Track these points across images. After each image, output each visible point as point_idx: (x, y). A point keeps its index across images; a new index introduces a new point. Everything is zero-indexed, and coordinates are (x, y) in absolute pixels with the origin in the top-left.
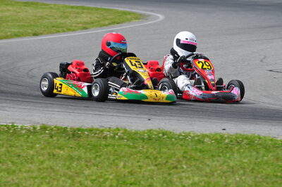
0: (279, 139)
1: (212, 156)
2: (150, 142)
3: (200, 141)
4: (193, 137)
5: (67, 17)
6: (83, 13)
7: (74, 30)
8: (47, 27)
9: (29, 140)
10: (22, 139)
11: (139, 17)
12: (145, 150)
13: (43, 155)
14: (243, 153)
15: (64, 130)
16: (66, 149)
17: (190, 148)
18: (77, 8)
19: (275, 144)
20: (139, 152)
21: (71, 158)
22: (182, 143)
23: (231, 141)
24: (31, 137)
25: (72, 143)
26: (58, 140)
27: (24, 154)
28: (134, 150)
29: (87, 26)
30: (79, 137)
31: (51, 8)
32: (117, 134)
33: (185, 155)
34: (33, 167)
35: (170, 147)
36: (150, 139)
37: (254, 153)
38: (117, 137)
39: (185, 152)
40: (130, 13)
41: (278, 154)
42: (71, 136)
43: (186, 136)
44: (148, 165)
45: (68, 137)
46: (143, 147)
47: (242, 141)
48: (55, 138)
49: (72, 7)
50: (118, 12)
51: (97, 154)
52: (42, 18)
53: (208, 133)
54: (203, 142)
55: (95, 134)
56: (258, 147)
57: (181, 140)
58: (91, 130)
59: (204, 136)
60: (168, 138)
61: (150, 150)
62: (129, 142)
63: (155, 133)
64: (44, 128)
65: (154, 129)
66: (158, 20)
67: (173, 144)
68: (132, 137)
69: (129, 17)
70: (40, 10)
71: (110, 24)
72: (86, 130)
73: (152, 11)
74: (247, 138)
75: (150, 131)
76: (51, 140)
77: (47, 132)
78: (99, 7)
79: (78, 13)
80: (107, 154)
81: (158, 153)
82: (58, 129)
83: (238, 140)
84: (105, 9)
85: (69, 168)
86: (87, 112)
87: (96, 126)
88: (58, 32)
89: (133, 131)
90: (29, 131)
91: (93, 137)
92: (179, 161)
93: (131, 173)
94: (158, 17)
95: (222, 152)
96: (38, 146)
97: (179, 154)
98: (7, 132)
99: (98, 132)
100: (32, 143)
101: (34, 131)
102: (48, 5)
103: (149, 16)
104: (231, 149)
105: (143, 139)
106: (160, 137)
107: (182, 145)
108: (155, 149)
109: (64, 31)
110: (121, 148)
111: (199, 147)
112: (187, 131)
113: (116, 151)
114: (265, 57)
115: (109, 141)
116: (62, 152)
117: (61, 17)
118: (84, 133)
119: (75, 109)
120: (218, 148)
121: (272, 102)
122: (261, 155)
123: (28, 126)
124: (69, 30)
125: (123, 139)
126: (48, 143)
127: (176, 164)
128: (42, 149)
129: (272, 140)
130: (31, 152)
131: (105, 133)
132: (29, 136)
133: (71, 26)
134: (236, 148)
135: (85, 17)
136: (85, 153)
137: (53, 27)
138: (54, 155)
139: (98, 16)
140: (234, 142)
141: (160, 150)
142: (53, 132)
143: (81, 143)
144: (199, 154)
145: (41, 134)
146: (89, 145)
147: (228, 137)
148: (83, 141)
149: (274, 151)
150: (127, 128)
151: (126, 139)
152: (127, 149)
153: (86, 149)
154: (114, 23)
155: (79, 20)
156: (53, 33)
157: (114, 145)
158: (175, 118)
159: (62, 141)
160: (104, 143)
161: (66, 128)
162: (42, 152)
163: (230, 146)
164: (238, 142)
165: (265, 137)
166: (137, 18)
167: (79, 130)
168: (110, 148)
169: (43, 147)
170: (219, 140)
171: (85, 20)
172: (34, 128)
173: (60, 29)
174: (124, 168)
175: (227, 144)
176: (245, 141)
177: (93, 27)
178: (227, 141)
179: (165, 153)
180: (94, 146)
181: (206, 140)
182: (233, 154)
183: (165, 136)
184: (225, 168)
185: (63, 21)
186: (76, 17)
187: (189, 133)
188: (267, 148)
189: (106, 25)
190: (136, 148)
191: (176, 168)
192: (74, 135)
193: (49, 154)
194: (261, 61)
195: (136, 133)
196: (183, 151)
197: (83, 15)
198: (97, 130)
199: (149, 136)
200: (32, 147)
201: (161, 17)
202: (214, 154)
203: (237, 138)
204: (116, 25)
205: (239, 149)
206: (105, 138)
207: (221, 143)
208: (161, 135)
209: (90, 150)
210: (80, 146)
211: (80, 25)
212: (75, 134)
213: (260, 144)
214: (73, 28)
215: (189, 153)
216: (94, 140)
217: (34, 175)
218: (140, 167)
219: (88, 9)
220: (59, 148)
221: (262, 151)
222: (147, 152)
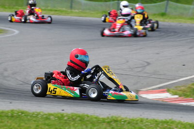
0: (101, 117)
2: (13, 118)
3: (47, 118)
4: (43, 115)
12: (9, 124)
14: (77, 126)
17: (40, 123)
19: (99, 120)
20: (5, 126)
23: (69, 118)
28: (1, 124)
33: (37, 128)
35: (26, 122)
36: (12, 116)
37: (85, 127)
39: (37, 126)
41: (100, 127)
43: (37, 115)
46: (8, 122)
47: (76, 118)
53: (52, 112)
54: (49, 119)
56: (88, 122)
57: (34, 117)
59: (50, 115)
60: (25, 116)
61: (13, 124)
63: (16, 112)
65: (15, 109)
66: (15, 34)
67: (29, 120)
73: (10, 27)
74: (79, 116)
75: (12, 111)
81: (19, 126)
94: (14, 32)
95: (62, 126)
97: (33, 127)
103: (7, 31)
104: (69, 124)
105: (7, 116)
106: (19, 115)
107: (35, 121)
108: (16, 124)
111: (47, 122)
112: (38, 111)
120: (60, 123)
129: (96, 118)
134: (72, 123)
140: (71, 119)
141: (20, 124)
144: (47, 127)
147: (67, 116)
149: (98, 126)
158: (29, 102)
163: (68, 121)
164: (73, 119)
165: (91, 116)
170: (60, 117)
175: (66, 120)
176: (78, 119)
178: (66, 118)
179: (23, 126)
181: (52, 117)
182: (70, 128)
183: (23, 115)
187: (40, 113)
188: (93, 123)
190: (2, 122)
195: (3, 112)
196: (35, 125)
199: (12, 114)
201: (17, 32)
203: (73, 116)
205: (74, 124)
207: (62, 120)
208: (20, 114)
215: (40, 126)
221: (90, 126)
222: (10, 126)
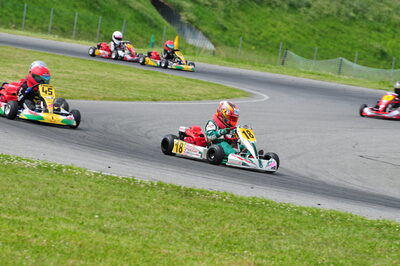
0: (369, 219)
1: (309, 227)
2: (254, 208)
3: (299, 213)
4: (293, 209)
5: (183, 88)
6: (197, 85)
7: (188, 100)
8: (165, 95)
9: (147, 194)
10: (141, 192)
11: (247, 95)
12: (249, 215)
13: (158, 208)
14: (337, 227)
15: (179, 188)
16: (179, 205)
17: (289, 218)
18: (191, 80)
19: (366, 223)
20: (244, 216)
21: (183, 215)
22: (282, 212)
23: (326, 216)
24: (149, 191)
25: (185, 201)
26: (172, 197)
27: (141, 206)
28: (239, 214)
29: (201, 97)
30: (191, 196)
31: (169, 78)
32: (224, 198)
33: (284, 224)
34: (149, 218)
35: (271, 214)
36: (253, 205)
37: (346, 229)
38: (224, 200)
39: (284, 221)
40: (238, 90)
41: (367, 232)
43: (286, 207)
44: (251, 229)
45: (181, 196)
46: (247, 212)
47: (336, 217)
48: (170, 195)
49: (187, 79)
50: (227, 88)
51: (207, 213)
52: (161, 86)
53: (306, 206)
54: (301, 214)
55: (205, 195)
56: (351, 224)
57: (282, 209)
58: (201, 192)
59: (302, 209)
60: (270, 206)
61: (253, 216)
62: (235, 206)
63: (259, 200)
64: (160, 185)
65: (257, 196)
66: (263, 100)
68: (238, 202)
69: (238, 94)
70: (159, 79)
71: (220, 98)
72: (197, 191)
74: (340, 215)
75: (254, 198)
76: (166, 196)
77: (163, 188)
78: (211, 82)
79: (192, 85)
80: (215, 214)
81: (261, 219)
82: (173, 187)
84: (216, 84)
85: (181, 223)
87: (206, 188)
88: (175, 100)
89: (239, 197)
90: (147, 185)
91: (204, 198)
92: (278, 229)
93: (236, 234)
94: (263, 97)
95: (317, 225)
96: (154, 200)
97: (279, 222)
98: (129, 184)
99: (208, 194)
100: (149, 196)
101: (151, 187)
103: (254, 94)
104: (326, 223)
105: (248, 205)
106: (262, 205)
107: (282, 214)
108: (258, 215)
109: (179, 100)
110: (228, 211)
111: (298, 217)
112: (287, 202)
113: (223, 212)
114: (357, 144)
115: (217, 202)
116: (175, 208)
117: (178, 86)
118: (195, 194)
120: (314, 220)
122: (351, 232)
123: (147, 181)
124: (184, 99)
125: (230, 202)
126: (163, 199)
127: (276, 230)
128: (158, 203)
129: (362, 219)
130: (149, 205)
131: (214, 196)
132: (147, 190)
133: (186, 96)
134: (330, 222)
135: (198, 90)
136: (196, 211)
137: (171, 95)
138: (168, 210)
139: (210, 90)
141: (262, 216)
142: (168, 189)
143: (192, 202)
144: (297, 224)
145: (158, 190)
146: (199, 204)
147: (323, 212)
148: (194, 201)
149: (364, 229)
150: (234, 193)
151: (232, 203)
152: (232, 212)
153: (196, 208)
155: (193, 91)
156: (170, 101)
157: (221, 208)
158: (276, 189)
159: (176, 198)
160: (212, 204)
162: (159, 205)
163: (325, 220)
164: (331, 217)
165: (356, 216)
166: (244, 96)
167: (191, 190)
168: (218, 210)
169: (158, 201)
170: (315, 214)
171: (200, 92)
172: (152, 184)
174: (230, 228)
175: (322, 218)
176: (339, 217)
177: (204, 99)
178: (322, 215)
179: (267, 220)
180: (204, 206)
181: (304, 212)
182: (327, 228)
183: (268, 205)
184: (320, 240)
185: (179, 91)
186: (191, 88)
187: (289, 204)
188: (357, 226)
190: (241, 212)
191: (276, 234)
192: (186, 194)
193: (164, 208)
194: (354, 147)
195: (241, 199)
196: (282, 220)
197: (198, 88)
198: (207, 192)
199: (253, 203)
200: (149, 201)
201: (266, 97)
202: (311, 226)
203: (331, 213)
205: (333, 224)
206: (214, 200)
207: (317, 217)
208: (264, 203)
209: (201, 209)
210: (192, 205)
211: (194, 96)
212: (188, 193)
213: (352, 222)
214: (187, 98)
215: (288, 222)
216: (204, 201)
217: (149, 226)
218: (244, 230)
219: (202, 82)
220: (173, 204)
221: (353, 228)
222: (250, 217)
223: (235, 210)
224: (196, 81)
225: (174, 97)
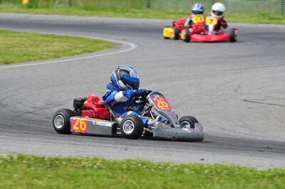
0: (259, 170)
1: (193, 186)
2: (129, 172)
3: (180, 172)
4: (173, 168)
5: (38, 45)
6: (54, 41)
7: (46, 59)
8: (18, 56)
9: (7, 170)
11: (110, 46)
12: (124, 181)
13: (21, 185)
14: (224, 183)
15: (42, 160)
16: (44, 179)
17: (169, 178)
18: (47, 36)
19: (255, 174)
20: (119, 182)
22: (161, 173)
23: (211, 172)
24: (8, 166)
25: (51, 173)
26: (36, 170)
27: (2, 185)
28: (113, 180)
29: (59, 54)
30: (57, 166)
31: (21, 36)
32: (95, 164)
33: (165, 186)
35: (150, 177)
36: (129, 169)
37: (235, 184)
38: (95, 167)
39: (165, 183)
40: (101, 42)
41: (258, 185)
42: (49, 166)
43: (165, 167)
45: (45, 167)
46: (122, 177)
47: (222, 171)
48: (32, 168)
49: (43, 36)
50: (89, 41)
51: (77, 184)
52: (13, 46)
53: (187, 163)
54: (183, 172)
55: (73, 164)
56: (239, 177)
57: (161, 170)
58: (69, 160)
59: (183, 166)
60: (147, 168)
62: (108, 173)
63: (134, 163)
64: (21, 158)
65: (132, 158)
66: (130, 49)
67: (152, 174)
68: (111, 167)
69: (101, 45)
70: (11, 38)
71: (81, 53)
72: (64, 160)
73: (124, 40)
74: (226, 169)
75: (128, 161)
76: (28, 170)
77: (25, 162)
78: (70, 35)
79: (48, 41)
80: (86, 184)
81: (138, 184)
82: (36, 159)
83: (218, 170)
84: (76, 38)
86: (63, 142)
87: (73, 156)
88: (30, 60)
89: (112, 161)
90: (6, 160)
91: (72, 167)
94: (130, 47)
95: (202, 183)
96: (16, 176)
97: (159, 184)
99: (76, 162)
100: (9, 173)
101: (11, 161)
102: (18, 33)
103: (120, 45)
104: (211, 180)
105: (122, 169)
106: (139, 167)
107: (161, 176)
108: (135, 179)
109: (35, 60)
110: (101, 179)
111: (179, 177)
112: (166, 161)
113: (95, 181)
114: (239, 87)
115: (88, 171)
116: (40, 182)
117: (32, 45)
118: (62, 163)
119: (51, 139)
120: (198, 178)
121: (248, 133)
122: (241, 186)
123: (5, 155)
124: (40, 58)
125: (102, 169)
126: (26, 173)
128: (20, 179)
129: (251, 171)
130: (9, 182)
131: (84, 163)
132: (6, 166)
133: (43, 55)
134: (217, 178)
135: (56, 46)
136: (64, 183)
137: (25, 55)
138: (32, 185)
139: (69, 45)
140: (214, 173)
141: (140, 180)
142: (30, 162)
143: (59, 173)
144: (179, 185)
145: (18, 164)
146: (68, 175)
147: (208, 168)
148: (61, 171)
149: (254, 182)
150: (106, 158)
151: (104, 169)
152: (105, 179)
153: (65, 179)
154: (85, 52)
155: (50, 49)
156: (24, 62)
157: (92, 175)
158: (153, 148)
159: (40, 171)
160: (82, 173)
161: (43, 158)
162: (21, 181)
163: (210, 176)
164: (217, 172)
165: (244, 168)
166: (108, 47)
167: (56, 159)
168: (89, 179)
169: (21, 177)
170: (199, 170)
171: (57, 48)
172: (12, 158)
173: (31, 58)
175: (207, 175)
176: (225, 172)
177: (64, 55)
178: (206, 172)
179: (145, 183)
180: (73, 176)
181: (186, 170)
182: (213, 185)
183: (145, 167)
185: (34, 50)
186: (47, 46)
187: (168, 164)
188: (247, 179)
189: (78, 54)
190: (115, 178)
192: (51, 165)
193: (27, 184)
194: (236, 91)
195: (115, 163)
196: (162, 182)
197: (55, 44)
198: (75, 160)
199: (128, 167)
200: (10, 178)
201: (133, 46)
202: (194, 184)
203: (217, 168)
204: (88, 54)
205: (219, 180)
206: (83, 168)
207: (201, 174)
208: (140, 165)
209: (69, 180)
210: (59, 176)
211: (52, 54)
212: (53, 164)
213: (240, 175)
214: (44, 57)
215: (169, 183)
216: (72, 170)
219: (59, 37)
220: (37, 178)
221: (243, 182)
222: (126, 182)
223: (108, 176)
224: (53, 36)
225: (29, 57)
